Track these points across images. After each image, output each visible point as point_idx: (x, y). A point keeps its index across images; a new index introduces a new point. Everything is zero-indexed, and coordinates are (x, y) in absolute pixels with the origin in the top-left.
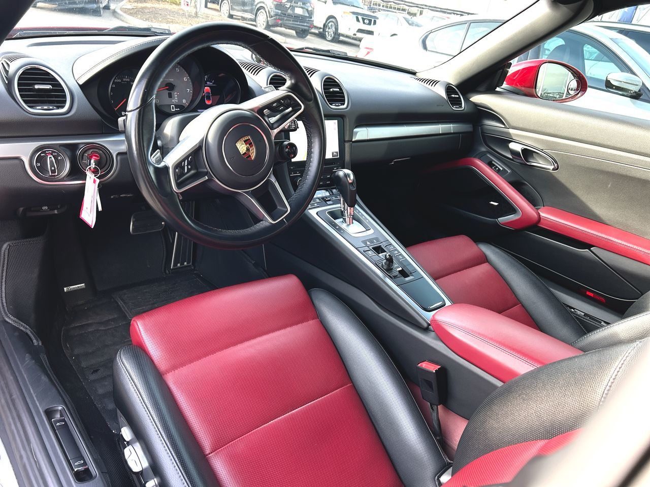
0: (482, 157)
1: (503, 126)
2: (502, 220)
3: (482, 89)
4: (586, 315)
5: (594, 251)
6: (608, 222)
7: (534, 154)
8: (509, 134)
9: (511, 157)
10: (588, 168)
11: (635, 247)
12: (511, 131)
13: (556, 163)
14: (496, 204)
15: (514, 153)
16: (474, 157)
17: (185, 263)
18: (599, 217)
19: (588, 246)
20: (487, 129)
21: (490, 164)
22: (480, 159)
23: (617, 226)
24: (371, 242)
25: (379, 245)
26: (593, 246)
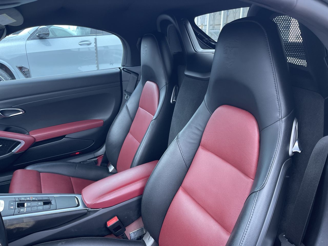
2: (14, 150)
24: (12, 205)
25: (17, 203)
26: (66, 135)
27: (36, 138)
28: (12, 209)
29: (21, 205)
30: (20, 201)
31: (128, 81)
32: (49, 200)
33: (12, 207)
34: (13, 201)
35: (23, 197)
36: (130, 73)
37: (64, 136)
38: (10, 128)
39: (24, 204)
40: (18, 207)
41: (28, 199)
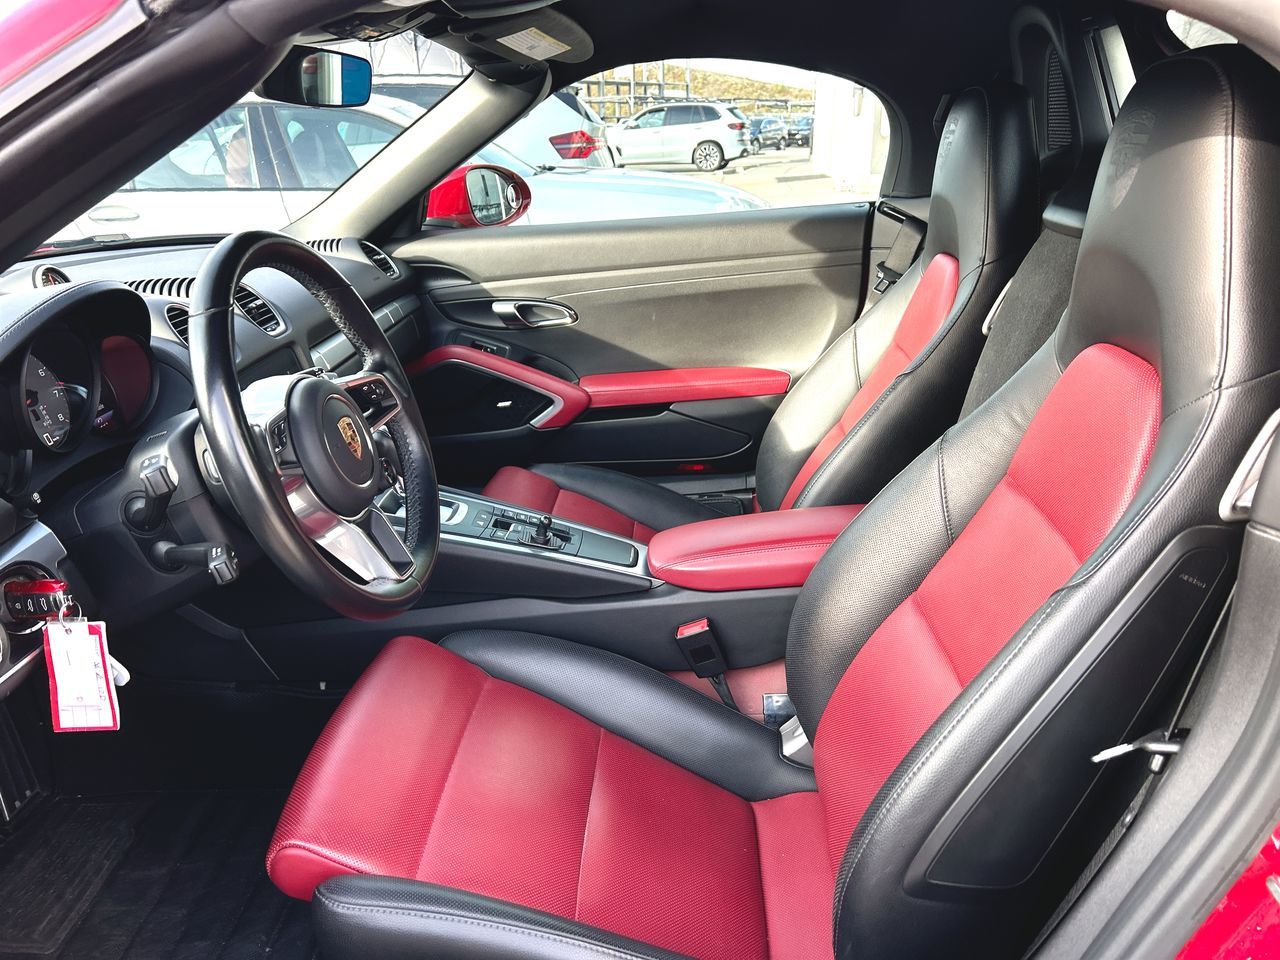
0: (456, 339)
1: (469, 282)
2: (538, 421)
3: (401, 233)
4: (701, 495)
5: (675, 409)
6: (671, 365)
7: (534, 309)
8: (484, 291)
9: (504, 325)
10: (618, 304)
11: (720, 382)
12: (486, 286)
13: (571, 309)
14: (508, 403)
15: (504, 317)
16: (445, 345)
17: (28, 793)
18: (660, 365)
19: (664, 406)
20: (442, 295)
21: (475, 346)
22: (456, 343)
23: (681, 366)
24: (482, 520)
25: (494, 518)
26: (671, 403)
27: (593, 398)
28: (479, 526)
29: (502, 524)
30: (503, 516)
31: (890, 248)
32: (568, 533)
33: (482, 523)
34: (489, 513)
35: (511, 511)
36: (901, 221)
37: (665, 406)
38: (537, 358)
39: (510, 525)
40: (495, 525)
41: (523, 517)
